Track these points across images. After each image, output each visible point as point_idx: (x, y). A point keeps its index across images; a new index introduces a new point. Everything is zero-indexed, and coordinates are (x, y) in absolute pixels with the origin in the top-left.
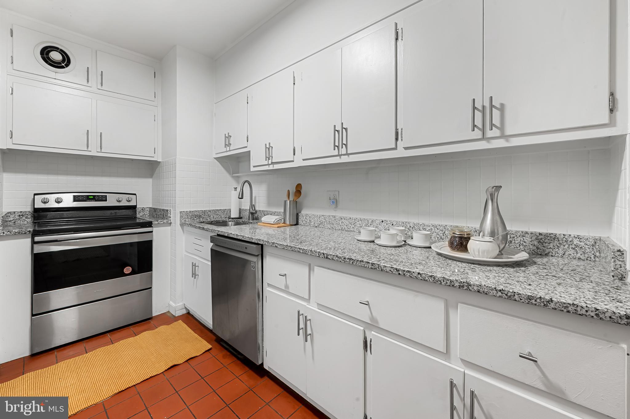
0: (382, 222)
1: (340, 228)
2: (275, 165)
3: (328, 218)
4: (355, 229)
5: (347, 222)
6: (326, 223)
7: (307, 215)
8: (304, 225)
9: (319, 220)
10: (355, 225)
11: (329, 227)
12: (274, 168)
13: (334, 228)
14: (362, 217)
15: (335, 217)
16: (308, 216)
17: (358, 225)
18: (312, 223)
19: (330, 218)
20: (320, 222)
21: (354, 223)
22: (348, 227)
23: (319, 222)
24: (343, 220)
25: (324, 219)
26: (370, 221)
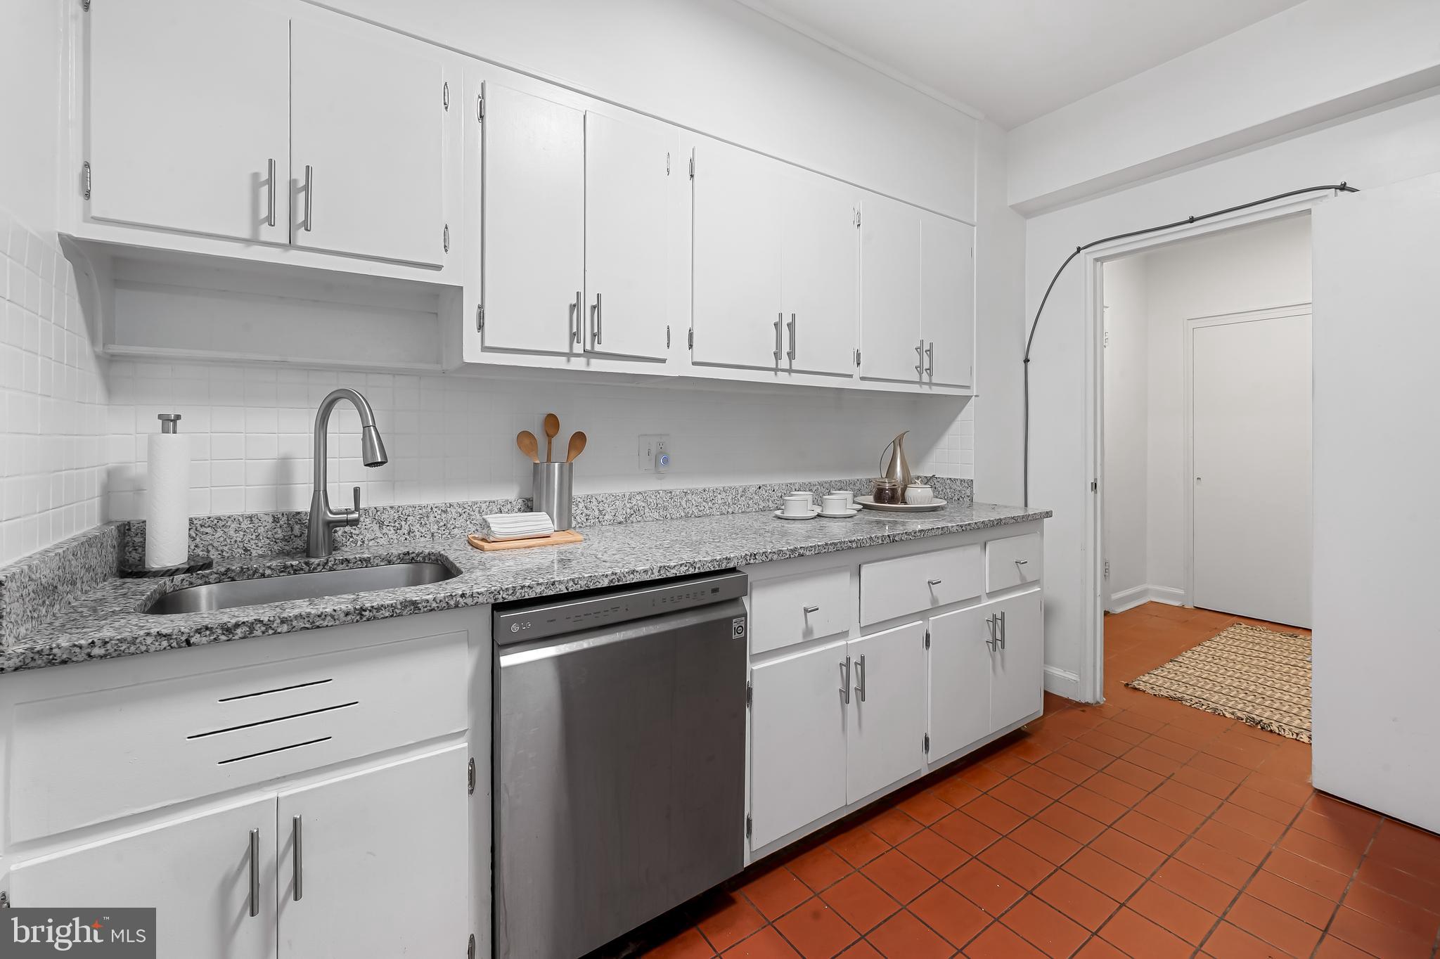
0: (760, 488)
1: (683, 514)
2: (593, 361)
3: (653, 497)
4: (714, 509)
5: (696, 499)
6: (647, 510)
7: (589, 498)
8: (580, 527)
9: (628, 505)
10: (713, 501)
11: (657, 517)
12: (592, 369)
13: (668, 516)
14: (727, 485)
15: (671, 492)
16: (594, 500)
17: (720, 502)
18: (606, 517)
19: (658, 497)
20: (630, 509)
21: (711, 498)
22: (701, 509)
23: (628, 510)
24: (689, 497)
25: (643, 501)
26: (741, 490)
